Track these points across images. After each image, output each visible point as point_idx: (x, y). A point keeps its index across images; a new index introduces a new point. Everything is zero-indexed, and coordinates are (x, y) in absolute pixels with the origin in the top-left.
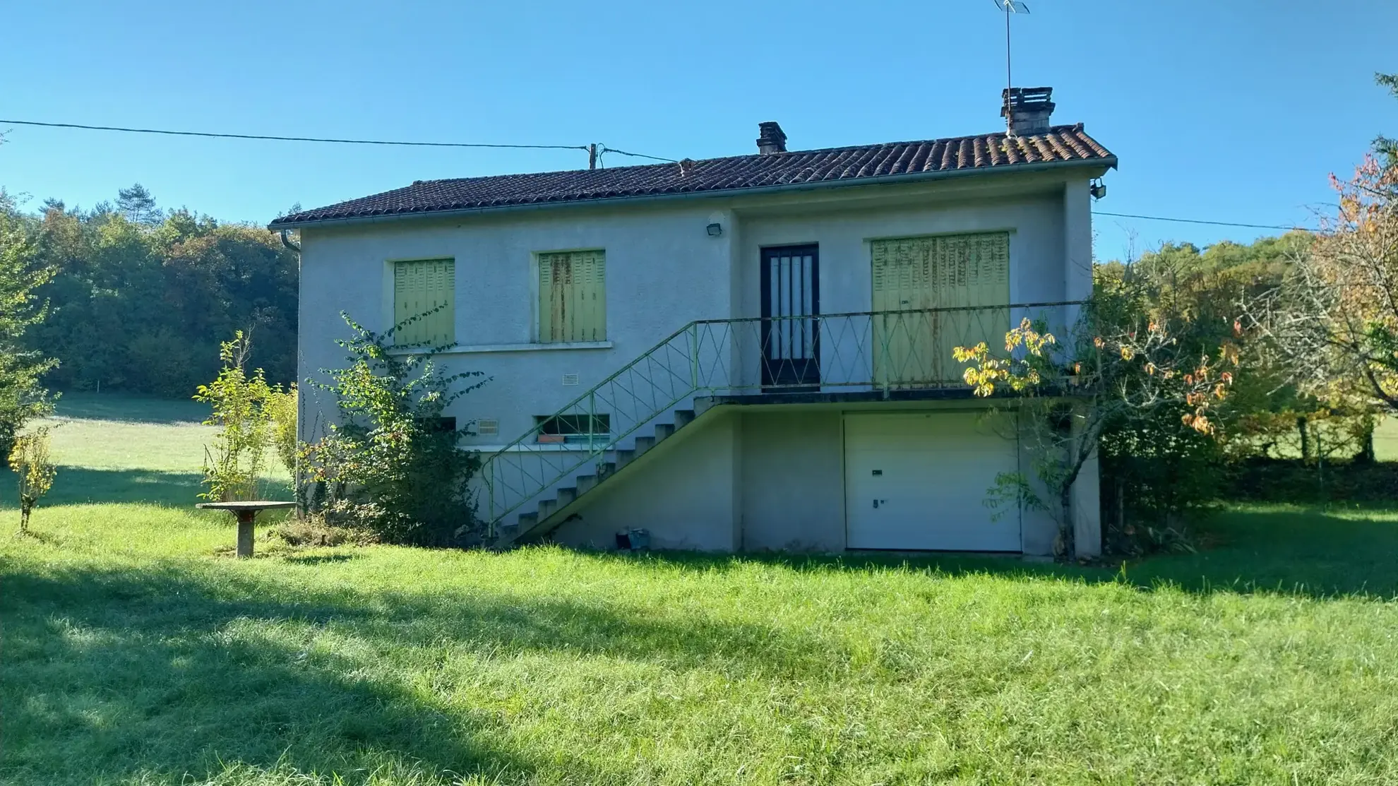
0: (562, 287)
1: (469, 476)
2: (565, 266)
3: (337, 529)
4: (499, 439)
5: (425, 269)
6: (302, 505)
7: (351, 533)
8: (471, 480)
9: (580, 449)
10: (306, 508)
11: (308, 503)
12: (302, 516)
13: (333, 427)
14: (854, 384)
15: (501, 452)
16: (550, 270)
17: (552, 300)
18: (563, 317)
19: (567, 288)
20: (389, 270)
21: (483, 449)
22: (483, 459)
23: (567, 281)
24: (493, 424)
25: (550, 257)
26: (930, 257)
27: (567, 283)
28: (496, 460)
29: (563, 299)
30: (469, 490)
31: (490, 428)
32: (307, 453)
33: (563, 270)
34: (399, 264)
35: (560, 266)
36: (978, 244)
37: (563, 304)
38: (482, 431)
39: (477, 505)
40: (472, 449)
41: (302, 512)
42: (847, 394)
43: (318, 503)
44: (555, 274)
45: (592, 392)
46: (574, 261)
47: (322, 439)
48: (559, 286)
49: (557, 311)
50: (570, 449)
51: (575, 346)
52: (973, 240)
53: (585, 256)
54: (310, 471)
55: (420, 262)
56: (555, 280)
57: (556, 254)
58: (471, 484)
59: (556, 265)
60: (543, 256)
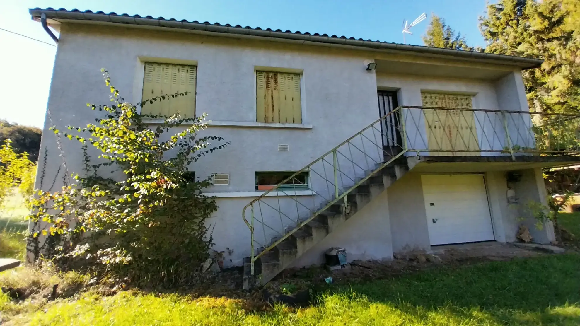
0: (272, 91)
1: (205, 216)
2: (274, 79)
3: (72, 275)
4: (230, 188)
5: (170, 70)
6: (33, 248)
7: (87, 279)
8: (206, 219)
9: (294, 194)
10: (36, 252)
11: (40, 245)
12: (32, 259)
13: (76, 177)
14: (485, 151)
15: (261, 197)
16: (264, 80)
17: (265, 98)
18: (273, 110)
19: (275, 93)
20: (140, 67)
21: (219, 195)
22: (218, 203)
23: (275, 88)
24: (226, 177)
25: (264, 74)
26: (444, 103)
27: (275, 89)
28: (256, 204)
29: (272, 98)
30: (205, 227)
31: (224, 179)
32: (43, 202)
33: (272, 82)
34: (148, 63)
35: (270, 79)
36: (462, 99)
37: (273, 102)
38: (217, 182)
39: (211, 239)
40: (210, 195)
41: (32, 255)
42: (495, 157)
43: (53, 246)
44: (267, 83)
45: (334, 151)
46: (279, 78)
47: (63, 188)
48: (270, 92)
49: (268, 105)
50: (289, 195)
51: (287, 125)
52: (459, 97)
53: (286, 76)
54: (44, 219)
55: (167, 64)
56: (267, 87)
57: (268, 72)
58: (207, 223)
59: (268, 78)
60: (259, 72)
